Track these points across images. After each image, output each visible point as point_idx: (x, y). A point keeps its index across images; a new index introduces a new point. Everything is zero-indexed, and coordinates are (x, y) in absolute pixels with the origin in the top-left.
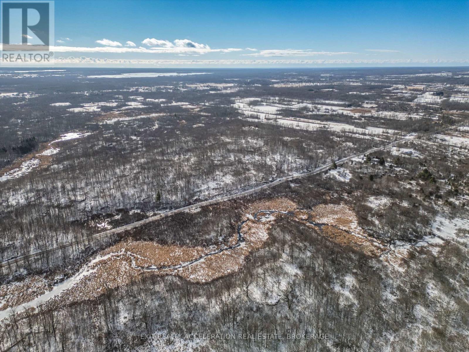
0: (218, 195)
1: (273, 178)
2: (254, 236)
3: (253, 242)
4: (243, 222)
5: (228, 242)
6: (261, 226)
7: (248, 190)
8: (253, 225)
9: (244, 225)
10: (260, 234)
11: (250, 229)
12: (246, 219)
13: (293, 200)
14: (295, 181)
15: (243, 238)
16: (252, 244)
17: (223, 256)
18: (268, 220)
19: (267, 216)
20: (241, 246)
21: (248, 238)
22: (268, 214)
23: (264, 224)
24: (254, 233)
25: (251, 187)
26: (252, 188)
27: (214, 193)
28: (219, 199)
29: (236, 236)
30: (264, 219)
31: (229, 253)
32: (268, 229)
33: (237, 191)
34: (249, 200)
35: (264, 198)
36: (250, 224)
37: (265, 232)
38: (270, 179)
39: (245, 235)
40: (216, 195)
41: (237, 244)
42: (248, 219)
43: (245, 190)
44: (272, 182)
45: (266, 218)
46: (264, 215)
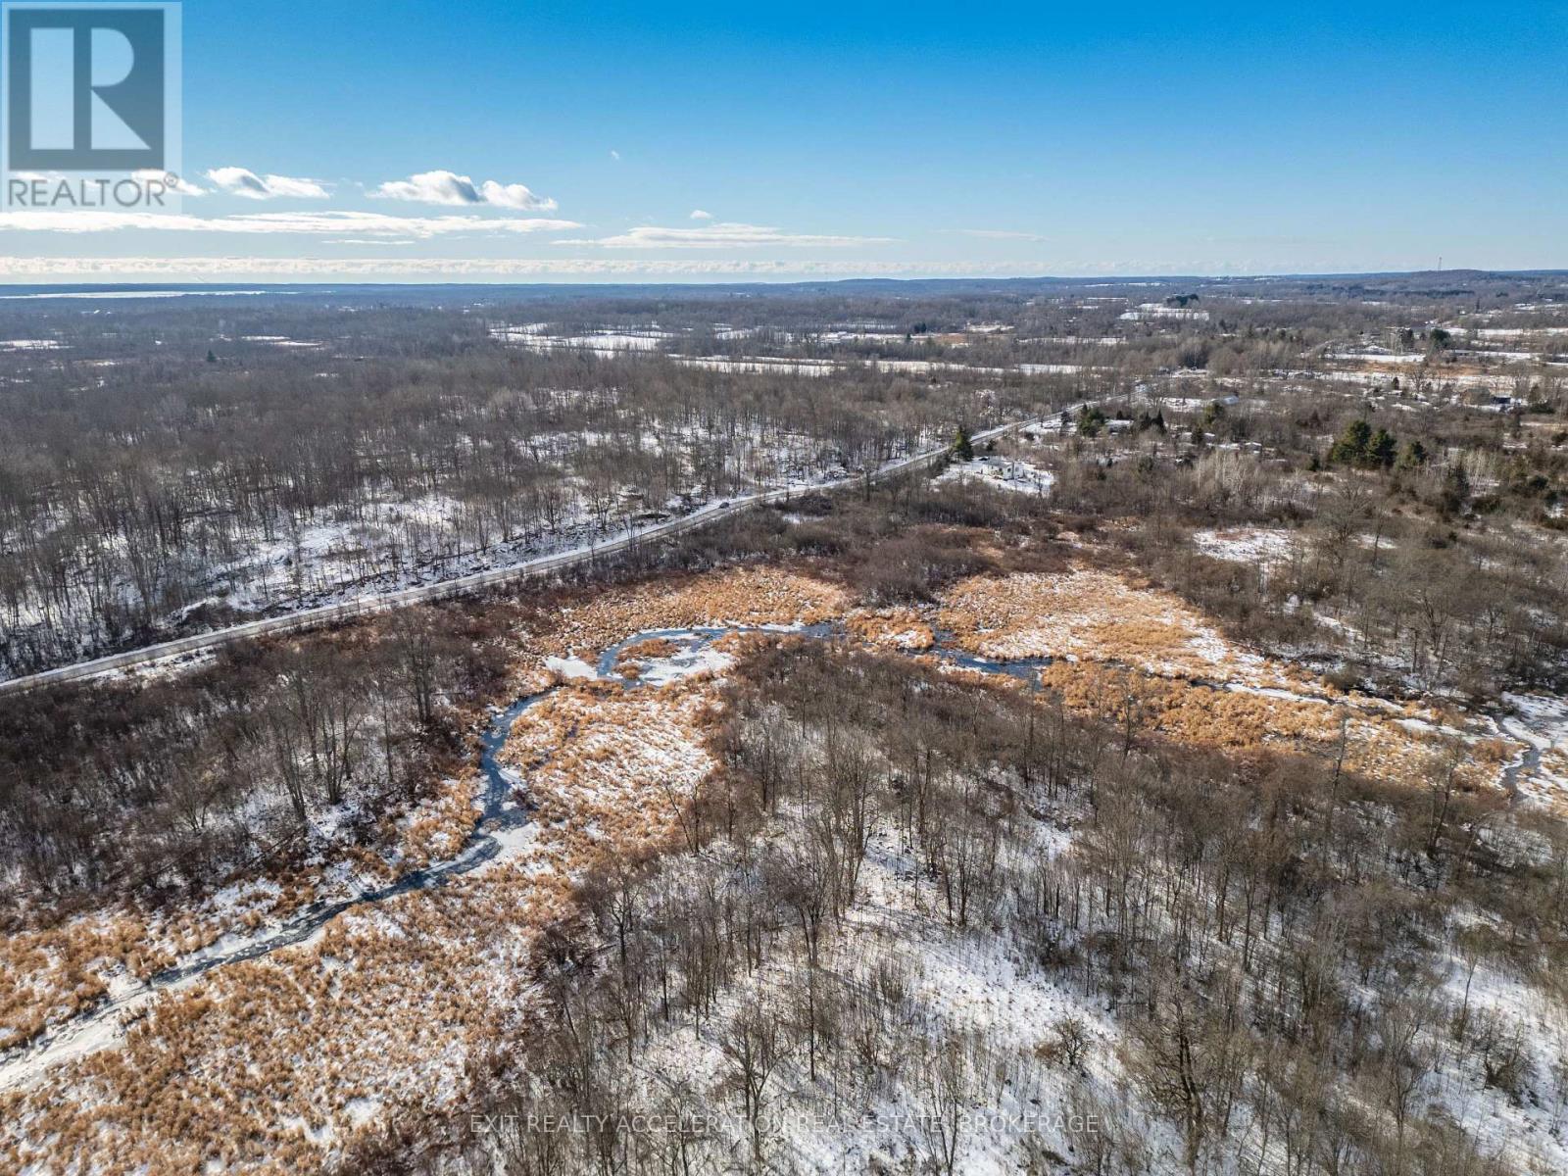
0: (362, 582)
1: (687, 498)
2: (610, 771)
3: (600, 816)
4: (524, 699)
5: (392, 838)
6: (654, 707)
7: (551, 550)
8: (597, 709)
9: (531, 713)
10: (650, 753)
11: (571, 734)
12: (545, 682)
13: (815, 575)
14: (806, 504)
15: (520, 796)
16: (594, 832)
17: (330, 966)
18: (691, 672)
19: (685, 653)
20: (505, 858)
21: (561, 791)
22: (686, 643)
23: (672, 695)
24: (607, 755)
25: (573, 536)
26: (575, 546)
27: (336, 572)
28: (369, 600)
29: (464, 792)
30: (663, 673)
31: (394, 931)
32: (705, 718)
33: (485, 561)
34: (561, 592)
35: (649, 578)
36: (572, 703)
37: (686, 737)
38: (675, 502)
39: (539, 777)
40: (346, 585)
41: (466, 843)
42: (559, 682)
43: (535, 553)
44: (683, 512)
45: (681, 663)
46: (665, 650)
